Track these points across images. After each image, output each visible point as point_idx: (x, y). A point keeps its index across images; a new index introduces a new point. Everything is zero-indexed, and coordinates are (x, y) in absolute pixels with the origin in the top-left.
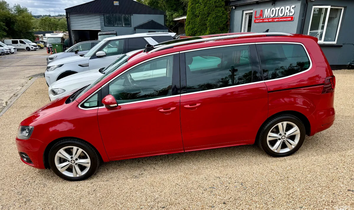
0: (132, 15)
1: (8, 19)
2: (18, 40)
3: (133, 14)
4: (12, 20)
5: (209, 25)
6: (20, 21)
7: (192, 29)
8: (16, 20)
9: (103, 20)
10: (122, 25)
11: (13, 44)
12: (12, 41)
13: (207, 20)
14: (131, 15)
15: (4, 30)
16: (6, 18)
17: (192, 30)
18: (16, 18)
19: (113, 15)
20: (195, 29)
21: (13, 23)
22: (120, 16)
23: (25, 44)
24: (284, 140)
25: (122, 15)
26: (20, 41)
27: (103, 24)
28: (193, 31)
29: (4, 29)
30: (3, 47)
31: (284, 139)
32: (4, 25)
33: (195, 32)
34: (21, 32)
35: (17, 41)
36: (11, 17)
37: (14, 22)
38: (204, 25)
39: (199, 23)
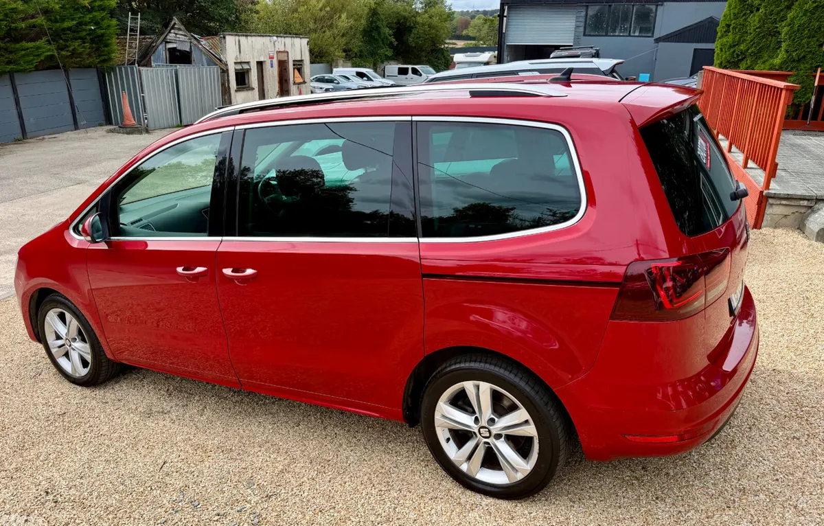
0: (662, 5)
1: (402, 21)
2: (410, 67)
3: (665, 3)
4: (408, 24)
5: (786, 34)
6: (423, 25)
7: (731, 47)
8: (416, 23)
9: (583, 20)
10: (630, 32)
11: (399, 76)
12: (399, 68)
13: (783, 19)
14: (657, 6)
15: (391, 45)
16: (398, 20)
17: (732, 50)
18: (419, 19)
19: (610, 6)
20: (742, 47)
21: (410, 29)
22: (628, 9)
23: (421, 75)
24: (478, 434)
25: (633, 5)
26: (412, 68)
27: (582, 29)
28: (734, 52)
29: (391, 43)
30: (373, 81)
31: (480, 434)
32: (390, 36)
33: (738, 55)
34: (421, 49)
35: (408, 68)
36: (409, 16)
37: (412, 27)
38: (774, 35)
39: (755, 30)
